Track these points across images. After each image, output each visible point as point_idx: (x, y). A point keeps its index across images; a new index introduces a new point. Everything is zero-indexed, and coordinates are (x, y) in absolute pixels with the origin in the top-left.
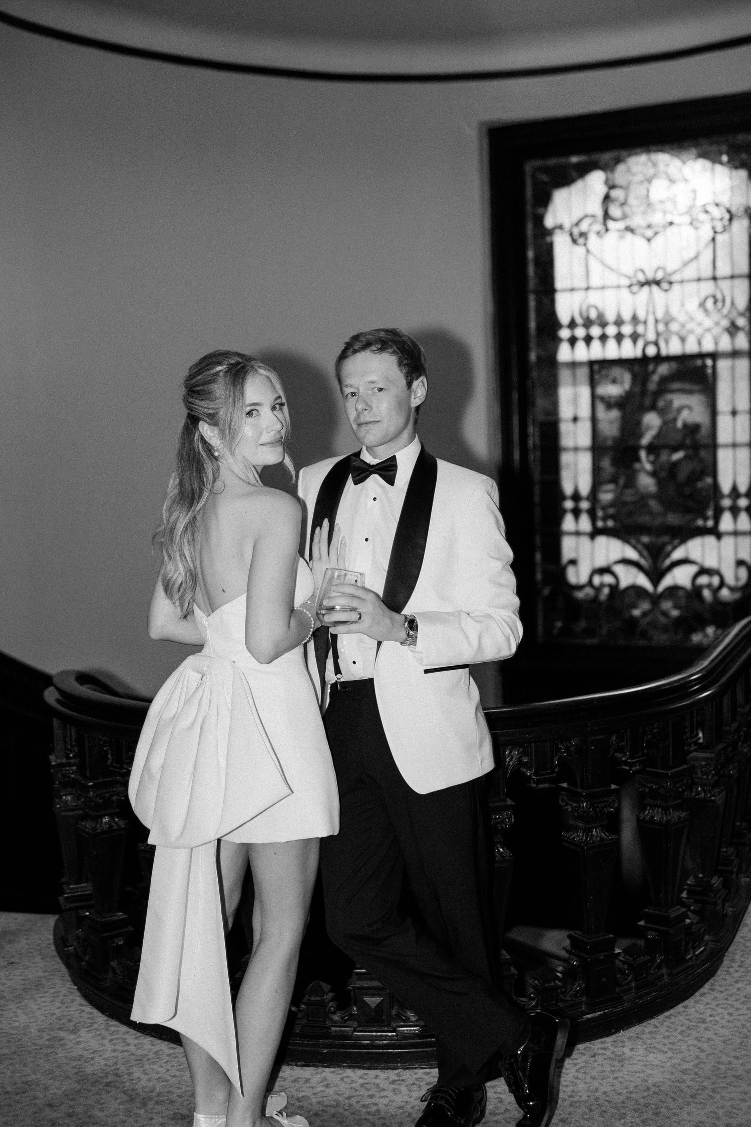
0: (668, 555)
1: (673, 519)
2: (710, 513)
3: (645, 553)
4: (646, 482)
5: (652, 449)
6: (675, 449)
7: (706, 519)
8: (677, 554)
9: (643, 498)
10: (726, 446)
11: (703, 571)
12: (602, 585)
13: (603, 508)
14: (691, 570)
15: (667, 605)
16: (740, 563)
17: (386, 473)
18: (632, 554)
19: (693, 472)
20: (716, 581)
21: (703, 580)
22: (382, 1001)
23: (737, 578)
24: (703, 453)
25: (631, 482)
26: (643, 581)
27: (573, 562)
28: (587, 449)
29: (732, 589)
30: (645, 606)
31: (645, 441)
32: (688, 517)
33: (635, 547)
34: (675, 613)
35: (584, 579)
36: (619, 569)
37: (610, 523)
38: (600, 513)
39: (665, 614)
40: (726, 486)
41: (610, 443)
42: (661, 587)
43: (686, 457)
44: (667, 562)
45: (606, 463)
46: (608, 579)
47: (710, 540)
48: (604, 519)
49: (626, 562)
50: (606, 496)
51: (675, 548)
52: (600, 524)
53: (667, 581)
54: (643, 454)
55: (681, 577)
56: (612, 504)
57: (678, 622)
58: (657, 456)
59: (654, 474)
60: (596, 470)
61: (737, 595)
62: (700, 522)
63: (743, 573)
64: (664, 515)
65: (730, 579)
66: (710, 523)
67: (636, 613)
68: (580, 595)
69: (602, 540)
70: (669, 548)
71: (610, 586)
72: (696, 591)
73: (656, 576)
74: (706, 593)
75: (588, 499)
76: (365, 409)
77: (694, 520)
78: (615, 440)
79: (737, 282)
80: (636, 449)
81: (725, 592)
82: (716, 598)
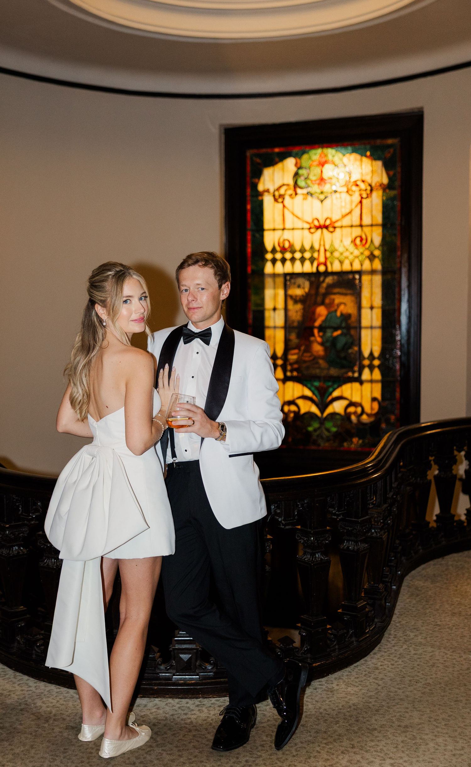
0: (331, 393)
1: (334, 372)
2: (356, 369)
3: (316, 392)
4: (318, 349)
5: (322, 328)
6: (336, 329)
7: (354, 372)
8: (336, 394)
9: (315, 359)
10: (366, 328)
11: (351, 404)
12: (290, 411)
13: (291, 364)
14: (344, 403)
15: (329, 425)
16: (374, 399)
17: (205, 338)
18: (308, 393)
19: (346, 344)
20: (359, 410)
21: (352, 409)
22: (191, 657)
23: (372, 409)
24: (353, 332)
25: (308, 349)
26: (314, 409)
28: (281, 328)
29: (368, 415)
30: (316, 425)
31: (317, 324)
32: (343, 371)
33: (310, 389)
34: (334, 429)
36: (300, 402)
37: (295, 374)
38: (289, 368)
39: (328, 430)
40: (366, 353)
41: (295, 324)
42: (325, 414)
43: (341, 334)
44: (330, 398)
45: (293, 337)
46: (293, 408)
47: (356, 385)
48: (291, 371)
49: (304, 397)
50: (293, 357)
51: (334, 390)
52: (289, 374)
53: (329, 410)
54: (316, 331)
55: (338, 407)
56: (297, 362)
57: (336, 435)
58: (325, 332)
59: (322, 344)
60: (287, 341)
61: (372, 419)
62: (350, 374)
63: (376, 406)
64: (329, 369)
65: (368, 409)
66: (356, 375)
67: (310, 429)
69: (290, 384)
70: (331, 390)
71: (294, 412)
72: (347, 416)
73: (323, 406)
74: (353, 418)
75: (281, 358)
76: (193, 300)
77: (347, 373)
78: (299, 322)
79: (374, 228)
80: (312, 328)
81: (364, 417)
82: (359, 421)
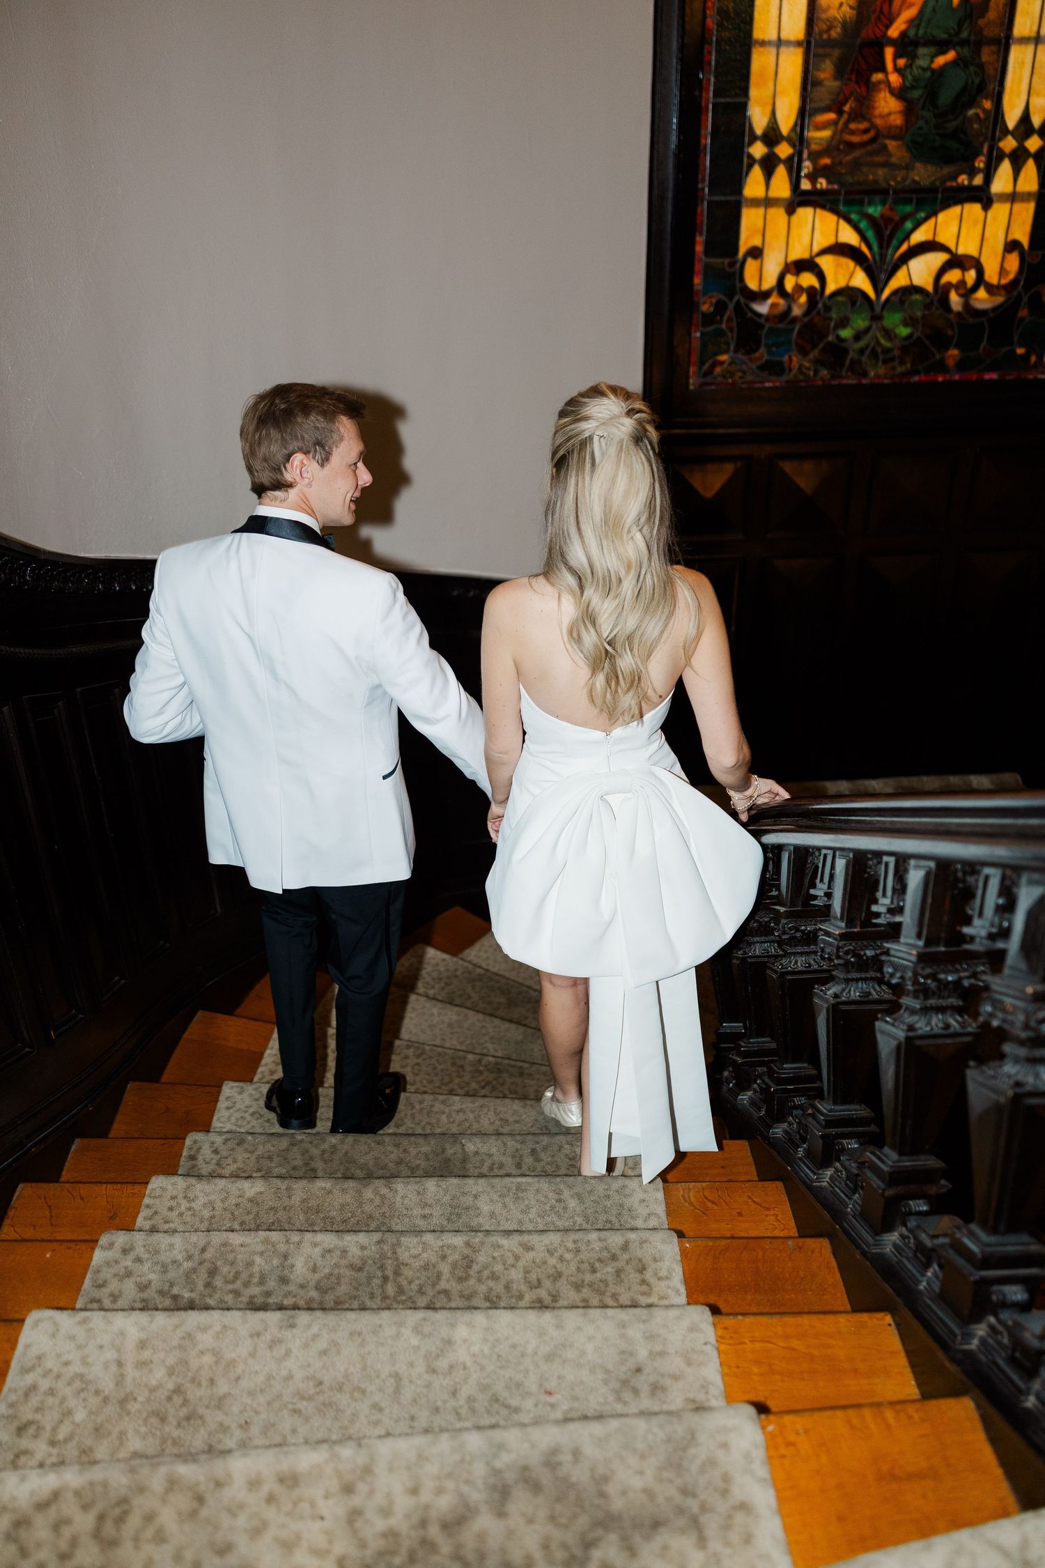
0: (907, 236)
1: (922, 174)
2: (980, 163)
3: (870, 234)
4: (887, 106)
5: (906, 46)
6: (942, 47)
7: (972, 173)
8: (919, 236)
9: (878, 136)
10: (1024, 40)
11: (957, 261)
12: (799, 288)
13: (814, 157)
14: (935, 260)
15: (893, 320)
16: (1012, 246)
18: (849, 236)
19: (964, 90)
20: (971, 276)
21: (953, 276)
23: (1002, 271)
24: (987, 55)
25: (863, 111)
26: (861, 280)
27: (756, 253)
28: (798, 44)
29: (991, 289)
30: (860, 322)
31: (894, 32)
32: (946, 170)
33: (856, 227)
34: (904, 331)
35: (770, 281)
36: (826, 263)
37: (822, 183)
38: (807, 166)
39: (888, 334)
40: (1012, 118)
41: (835, 33)
42: (887, 293)
44: (904, 248)
45: (826, 72)
46: (808, 280)
47: (975, 209)
48: (812, 178)
49: (839, 249)
50: (819, 135)
51: (917, 225)
52: (806, 185)
53: (899, 280)
54: (889, 52)
55: (921, 271)
56: (828, 150)
57: (909, 346)
58: (913, 57)
59: (899, 94)
60: (808, 83)
61: (999, 300)
62: (963, 179)
63: (1013, 262)
64: (908, 167)
65: (992, 275)
66: (978, 180)
67: (846, 333)
68: (763, 308)
69: (805, 213)
70: (909, 225)
71: (811, 291)
72: (941, 291)
73: (879, 275)
74: (955, 299)
75: (789, 140)
77: (955, 178)
78: (845, 25)
80: (877, 46)
81: (982, 293)
82: (967, 305)
